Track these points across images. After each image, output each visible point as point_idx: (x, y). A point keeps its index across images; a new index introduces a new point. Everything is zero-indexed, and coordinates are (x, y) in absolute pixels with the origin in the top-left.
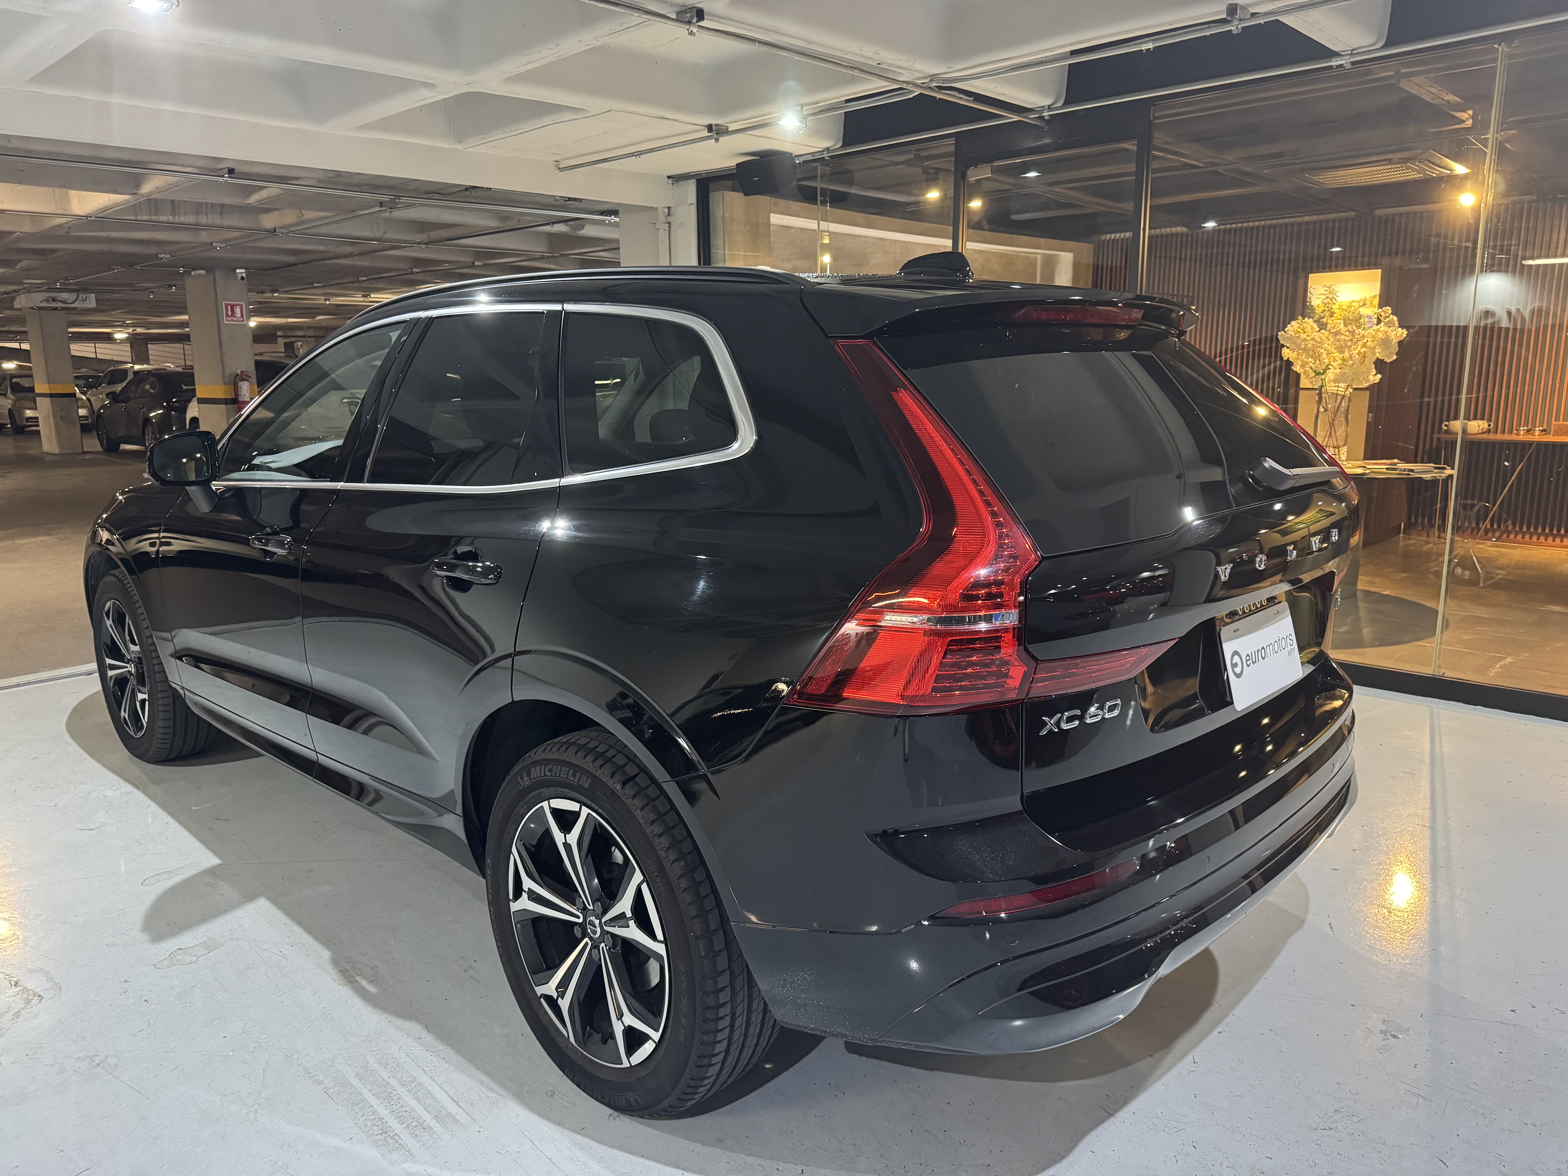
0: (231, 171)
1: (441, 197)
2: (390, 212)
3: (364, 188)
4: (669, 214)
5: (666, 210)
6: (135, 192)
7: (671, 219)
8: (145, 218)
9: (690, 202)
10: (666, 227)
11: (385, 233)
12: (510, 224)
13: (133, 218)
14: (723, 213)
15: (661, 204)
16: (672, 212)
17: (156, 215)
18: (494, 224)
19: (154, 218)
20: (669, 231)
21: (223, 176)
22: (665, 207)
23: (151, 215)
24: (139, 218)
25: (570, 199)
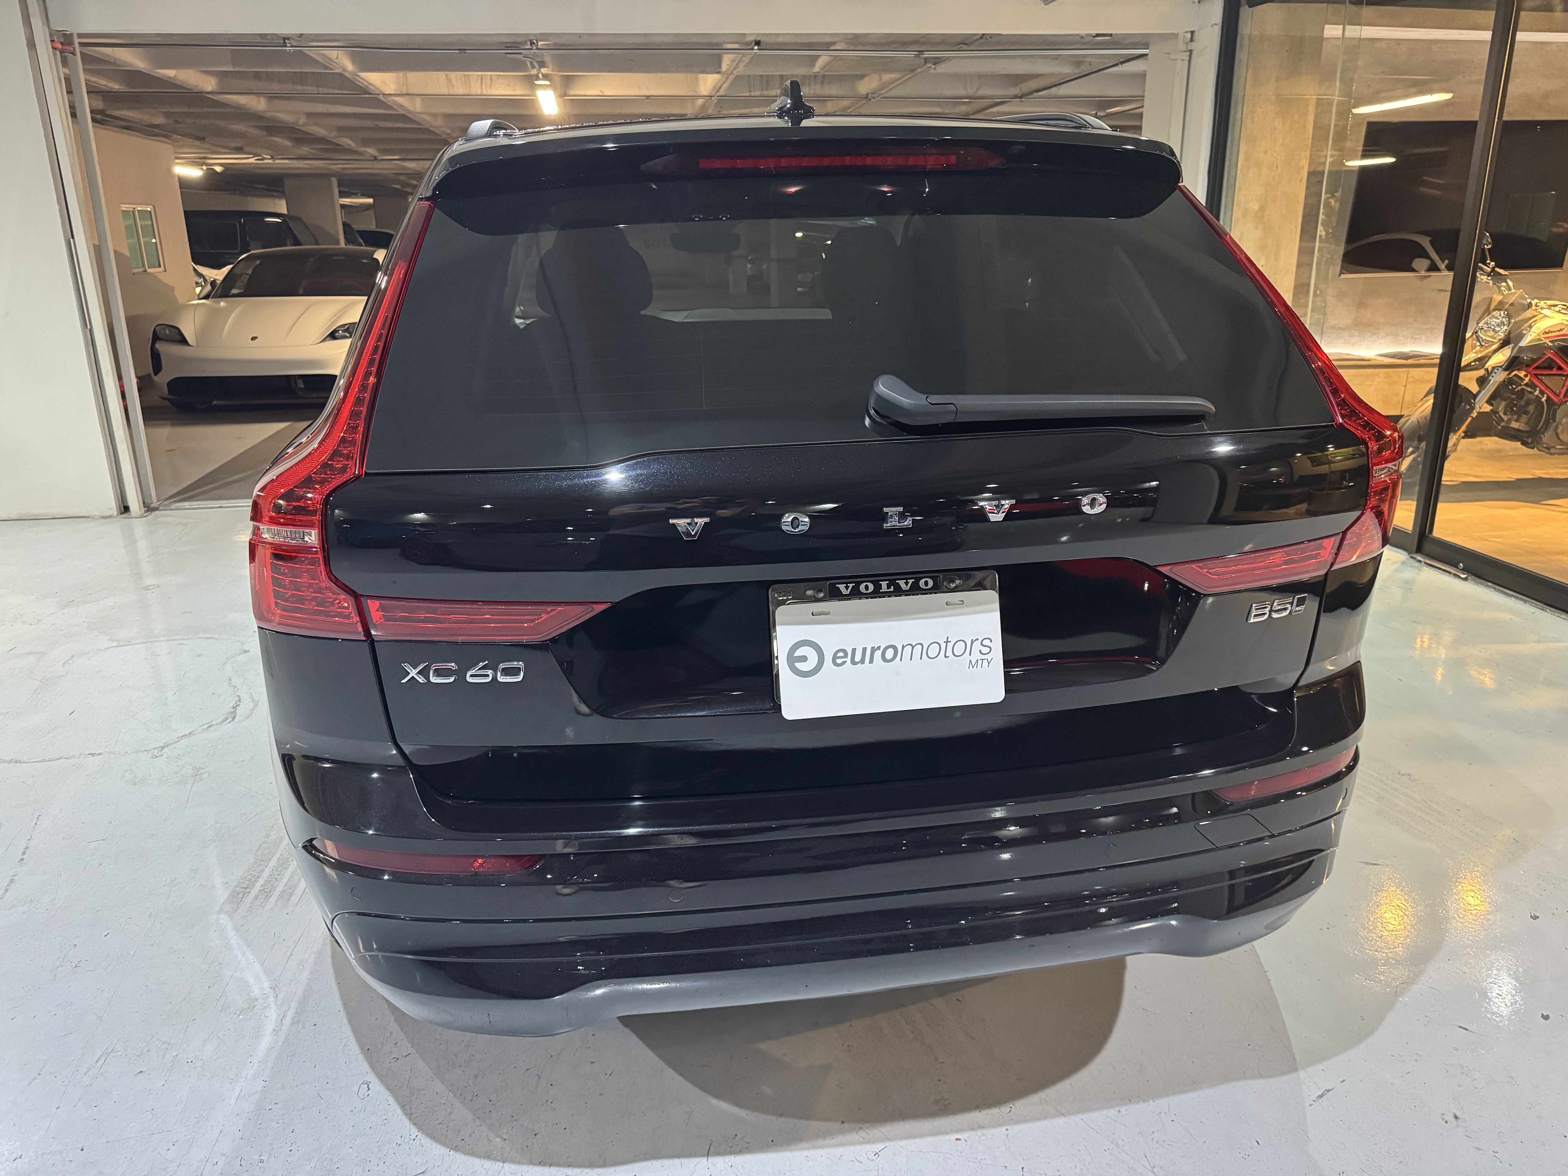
0: (758, 43)
1: (965, 47)
2: (935, 69)
3: (894, 46)
4: (1192, 40)
5: (1189, 36)
6: (718, 71)
7: (1192, 46)
8: (757, 93)
9: (1213, 23)
10: (1186, 56)
11: (978, 89)
12: (1085, 69)
13: (748, 94)
14: (1251, 31)
15: (1181, 29)
16: (1196, 37)
17: (767, 89)
18: (1068, 70)
19: (765, 93)
20: (1190, 60)
21: (753, 49)
22: (1187, 32)
23: (762, 90)
24: (753, 94)
25: (1098, 35)
